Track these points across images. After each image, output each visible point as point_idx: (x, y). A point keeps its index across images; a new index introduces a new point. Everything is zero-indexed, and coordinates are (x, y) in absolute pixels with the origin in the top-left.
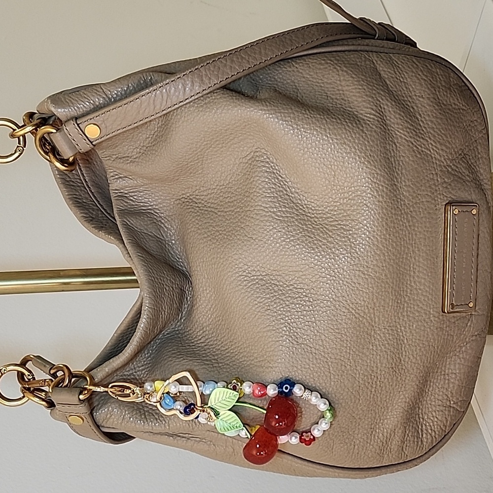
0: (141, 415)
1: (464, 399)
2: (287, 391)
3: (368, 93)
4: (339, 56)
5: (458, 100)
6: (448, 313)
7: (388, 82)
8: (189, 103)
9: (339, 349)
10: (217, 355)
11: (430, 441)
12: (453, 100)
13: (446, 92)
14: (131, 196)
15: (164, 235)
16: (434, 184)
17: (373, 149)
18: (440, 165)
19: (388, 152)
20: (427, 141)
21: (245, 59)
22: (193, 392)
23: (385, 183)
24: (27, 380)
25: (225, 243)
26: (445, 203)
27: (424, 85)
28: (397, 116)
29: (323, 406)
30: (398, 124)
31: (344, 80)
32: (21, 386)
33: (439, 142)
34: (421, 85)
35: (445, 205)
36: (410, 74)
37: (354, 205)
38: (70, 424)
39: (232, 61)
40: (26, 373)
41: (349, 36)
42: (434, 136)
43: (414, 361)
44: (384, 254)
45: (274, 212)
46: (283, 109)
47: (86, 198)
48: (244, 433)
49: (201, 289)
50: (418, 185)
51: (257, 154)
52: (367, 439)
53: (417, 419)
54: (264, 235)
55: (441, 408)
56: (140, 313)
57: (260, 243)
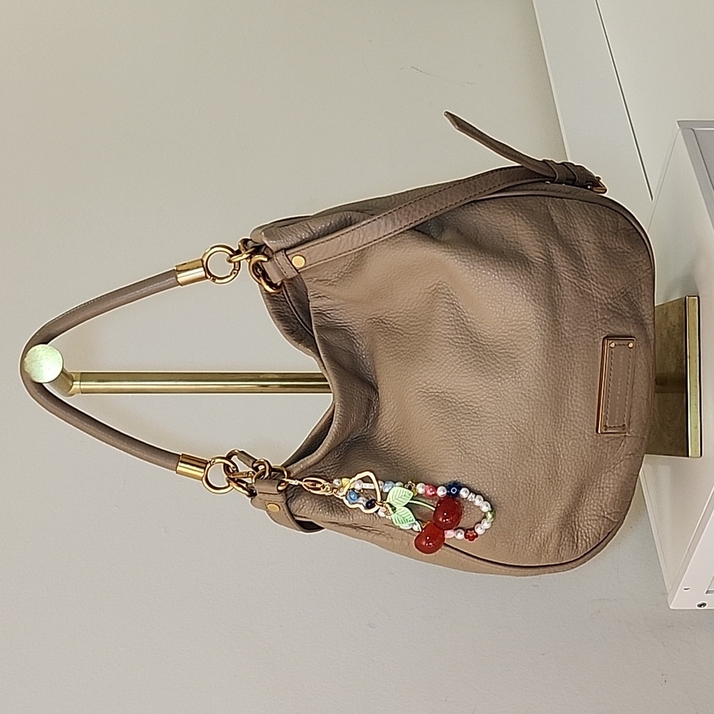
0: (329, 508)
1: (618, 510)
2: (454, 493)
3: (539, 239)
4: (517, 201)
5: (623, 243)
6: (602, 433)
7: (559, 228)
8: (383, 241)
9: (502, 460)
10: (397, 459)
11: (584, 546)
12: (619, 244)
13: (612, 236)
14: (329, 314)
15: (356, 350)
16: (594, 320)
17: (539, 289)
18: (601, 304)
19: (552, 292)
20: (589, 282)
21: (433, 204)
22: (375, 490)
23: (547, 318)
24: (231, 471)
25: (408, 362)
26: (603, 337)
27: (592, 231)
28: (564, 259)
29: (485, 508)
30: (563, 267)
31: (519, 225)
32: (226, 476)
33: (601, 283)
34: (589, 231)
35: (604, 339)
36: (580, 220)
37: (520, 336)
38: (268, 511)
39: (421, 206)
40: (232, 466)
41: (530, 181)
42: (597, 278)
43: (569, 473)
44: (544, 380)
45: (451, 339)
46: (462, 251)
47: (288, 312)
48: (417, 527)
49: (386, 401)
50: (579, 321)
51: (440, 286)
52: (526, 539)
53: (573, 526)
54: (441, 358)
55: (596, 518)
56: (332, 419)
57: (438, 364)
